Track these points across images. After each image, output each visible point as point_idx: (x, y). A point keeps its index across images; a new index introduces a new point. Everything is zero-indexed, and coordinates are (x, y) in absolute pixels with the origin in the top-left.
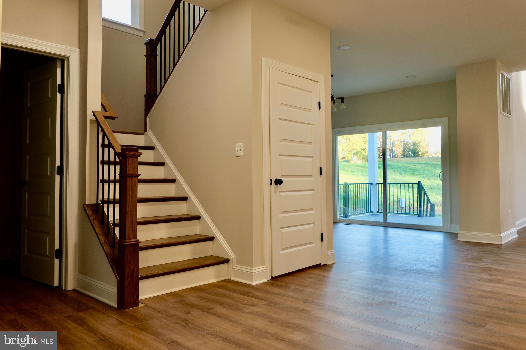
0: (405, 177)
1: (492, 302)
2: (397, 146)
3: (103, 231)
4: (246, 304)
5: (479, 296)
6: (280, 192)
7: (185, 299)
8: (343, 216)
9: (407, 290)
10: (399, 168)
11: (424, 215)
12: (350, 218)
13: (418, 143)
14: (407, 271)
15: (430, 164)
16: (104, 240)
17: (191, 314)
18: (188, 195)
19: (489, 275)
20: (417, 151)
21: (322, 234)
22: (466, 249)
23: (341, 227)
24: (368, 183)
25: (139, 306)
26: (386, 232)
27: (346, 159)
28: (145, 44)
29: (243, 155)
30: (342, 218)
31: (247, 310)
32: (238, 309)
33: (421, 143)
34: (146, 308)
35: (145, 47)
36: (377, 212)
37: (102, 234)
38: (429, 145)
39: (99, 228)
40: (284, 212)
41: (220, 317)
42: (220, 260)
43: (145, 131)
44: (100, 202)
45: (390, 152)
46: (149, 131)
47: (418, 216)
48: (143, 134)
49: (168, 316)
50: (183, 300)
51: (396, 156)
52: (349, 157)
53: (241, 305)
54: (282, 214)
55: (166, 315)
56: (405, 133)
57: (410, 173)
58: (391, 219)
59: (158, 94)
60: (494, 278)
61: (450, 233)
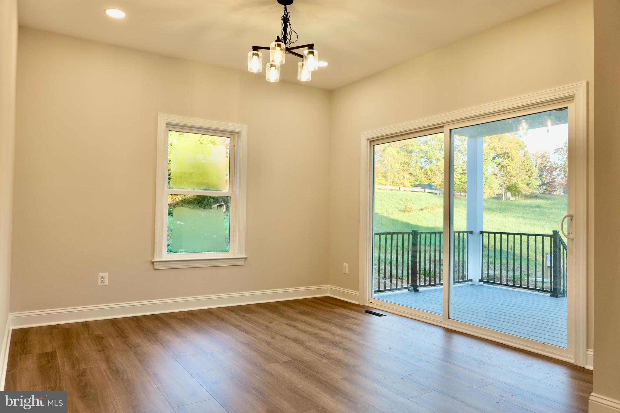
36: (480, 281)
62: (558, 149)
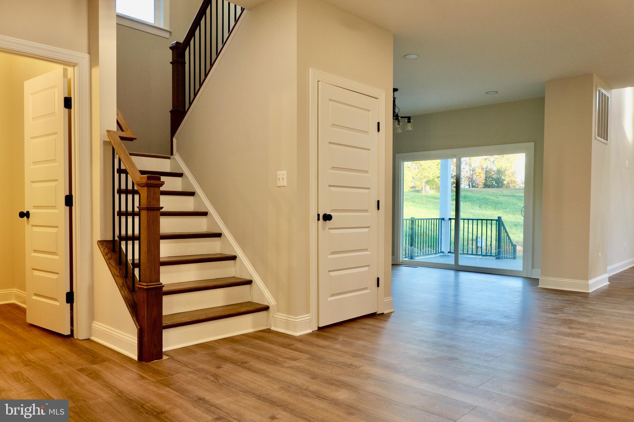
0: (486, 211)
1: (568, 359)
2: (477, 174)
3: (120, 272)
4: (287, 358)
5: (554, 352)
6: (330, 229)
7: (216, 351)
8: (408, 257)
9: (472, 344)
10: (479, 200)
11: (504, 257)
12: (417, 259)
13: (503, 170)
14: (476, 323)
15: (516, 196)
16: (122, 283)
17: (222, 369)
18: (222, 231)
19: (569, 328)
20: (501, 180)
21: (378, 279)
22: (546, 297)
23: (404, 270)
24: (439, 218)
25: (163, 359)
26: (456, 277)
27: (417, 189)
28: (171, 48)
29: (286, 185)
30: (407, 259)
31: (286, 365)
32: (276, 363)
33: (506, 171)
34: (171, 361)
35: (171, 52)
36: (449, 252)
37: (120, 276)
38: (516, 173)
39: (116, 269)
40: (333, 253)
41: (255, 372)
42: (258, 307)
43: (172, 154)
44: (116, 238)
45: (470, 181)
46: (176, 154)
47: (496, 258)
48: (169, 158)
49: (195, 370)
50: (213, 353)
51: (476, 185)
52: (420, 187)
53: (280, 359)
54: (331, 255)
55: (193, 369)
56: (488, 158)
57: (491, 206)
58: (464, 261)
59: (186, 109)
60: (574, 331)
61: (530, 278)
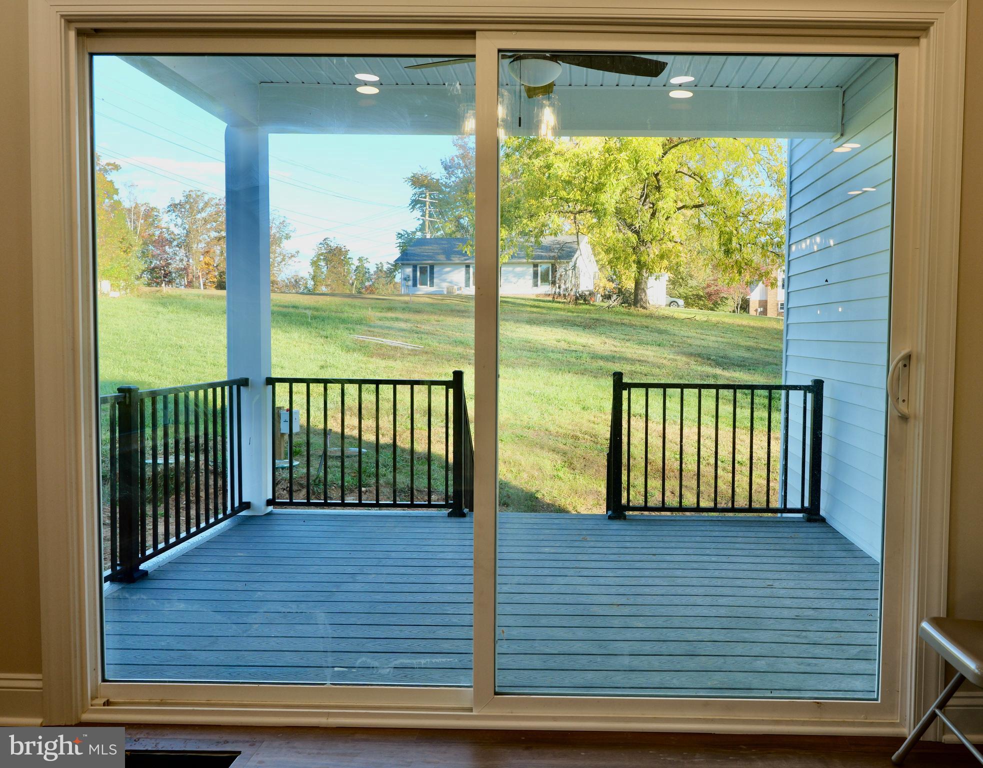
62: (175, 205)
